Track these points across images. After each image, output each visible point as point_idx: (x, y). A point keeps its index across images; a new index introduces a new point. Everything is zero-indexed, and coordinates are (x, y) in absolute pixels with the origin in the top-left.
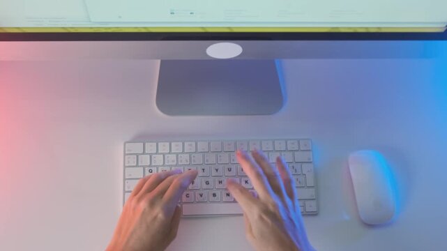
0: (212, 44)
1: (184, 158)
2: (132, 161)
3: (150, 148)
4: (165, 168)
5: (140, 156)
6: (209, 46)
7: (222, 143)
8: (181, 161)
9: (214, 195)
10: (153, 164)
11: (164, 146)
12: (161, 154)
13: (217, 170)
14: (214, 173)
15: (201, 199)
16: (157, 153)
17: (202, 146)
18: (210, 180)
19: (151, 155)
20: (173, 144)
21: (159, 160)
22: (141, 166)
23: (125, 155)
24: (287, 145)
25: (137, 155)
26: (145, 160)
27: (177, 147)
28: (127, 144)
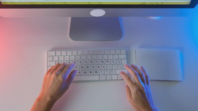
0: (93, 10)
1: (73, 58)
2: (51, 59)
3: (58, 53)
4: (64, 62)
5: (54, 57)
6: (92, 10)
7: (88, 51)
8: (71, 59)
9: (85, 72)
10: (59, 60)
11: (64, 52)
12: (63, 56)
13: (86, 62)
14: (85, 63)
15: (79, 74)
16: (61, 55)
17: (80, 52)
18: (83, 66)
19: (58, 56)
20: (68, 52)
21: (62, 58)
22: (54, 61)
23: (48, 56)
24: (115, 52)
25: (53, 56)
26: (56, 58)
27: (69, 53)
28: (48, 52)
